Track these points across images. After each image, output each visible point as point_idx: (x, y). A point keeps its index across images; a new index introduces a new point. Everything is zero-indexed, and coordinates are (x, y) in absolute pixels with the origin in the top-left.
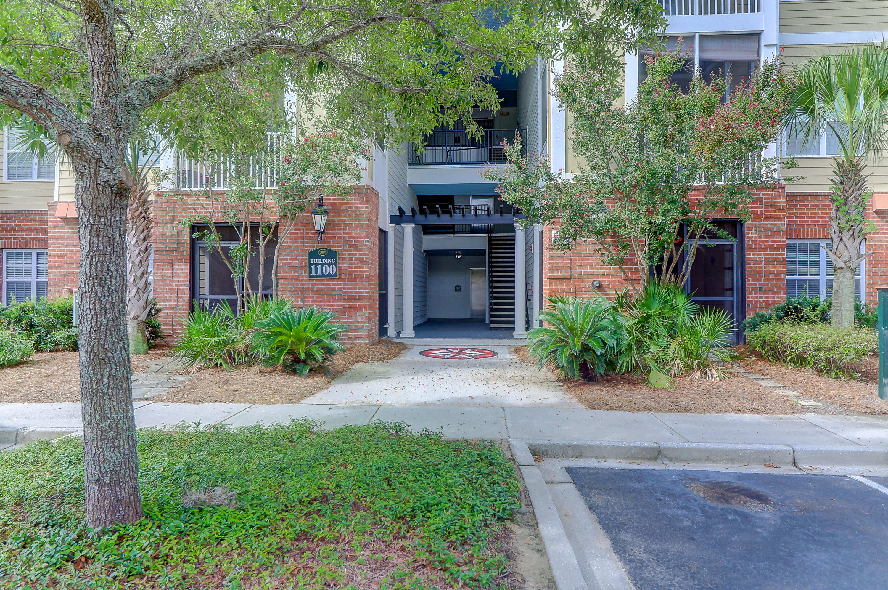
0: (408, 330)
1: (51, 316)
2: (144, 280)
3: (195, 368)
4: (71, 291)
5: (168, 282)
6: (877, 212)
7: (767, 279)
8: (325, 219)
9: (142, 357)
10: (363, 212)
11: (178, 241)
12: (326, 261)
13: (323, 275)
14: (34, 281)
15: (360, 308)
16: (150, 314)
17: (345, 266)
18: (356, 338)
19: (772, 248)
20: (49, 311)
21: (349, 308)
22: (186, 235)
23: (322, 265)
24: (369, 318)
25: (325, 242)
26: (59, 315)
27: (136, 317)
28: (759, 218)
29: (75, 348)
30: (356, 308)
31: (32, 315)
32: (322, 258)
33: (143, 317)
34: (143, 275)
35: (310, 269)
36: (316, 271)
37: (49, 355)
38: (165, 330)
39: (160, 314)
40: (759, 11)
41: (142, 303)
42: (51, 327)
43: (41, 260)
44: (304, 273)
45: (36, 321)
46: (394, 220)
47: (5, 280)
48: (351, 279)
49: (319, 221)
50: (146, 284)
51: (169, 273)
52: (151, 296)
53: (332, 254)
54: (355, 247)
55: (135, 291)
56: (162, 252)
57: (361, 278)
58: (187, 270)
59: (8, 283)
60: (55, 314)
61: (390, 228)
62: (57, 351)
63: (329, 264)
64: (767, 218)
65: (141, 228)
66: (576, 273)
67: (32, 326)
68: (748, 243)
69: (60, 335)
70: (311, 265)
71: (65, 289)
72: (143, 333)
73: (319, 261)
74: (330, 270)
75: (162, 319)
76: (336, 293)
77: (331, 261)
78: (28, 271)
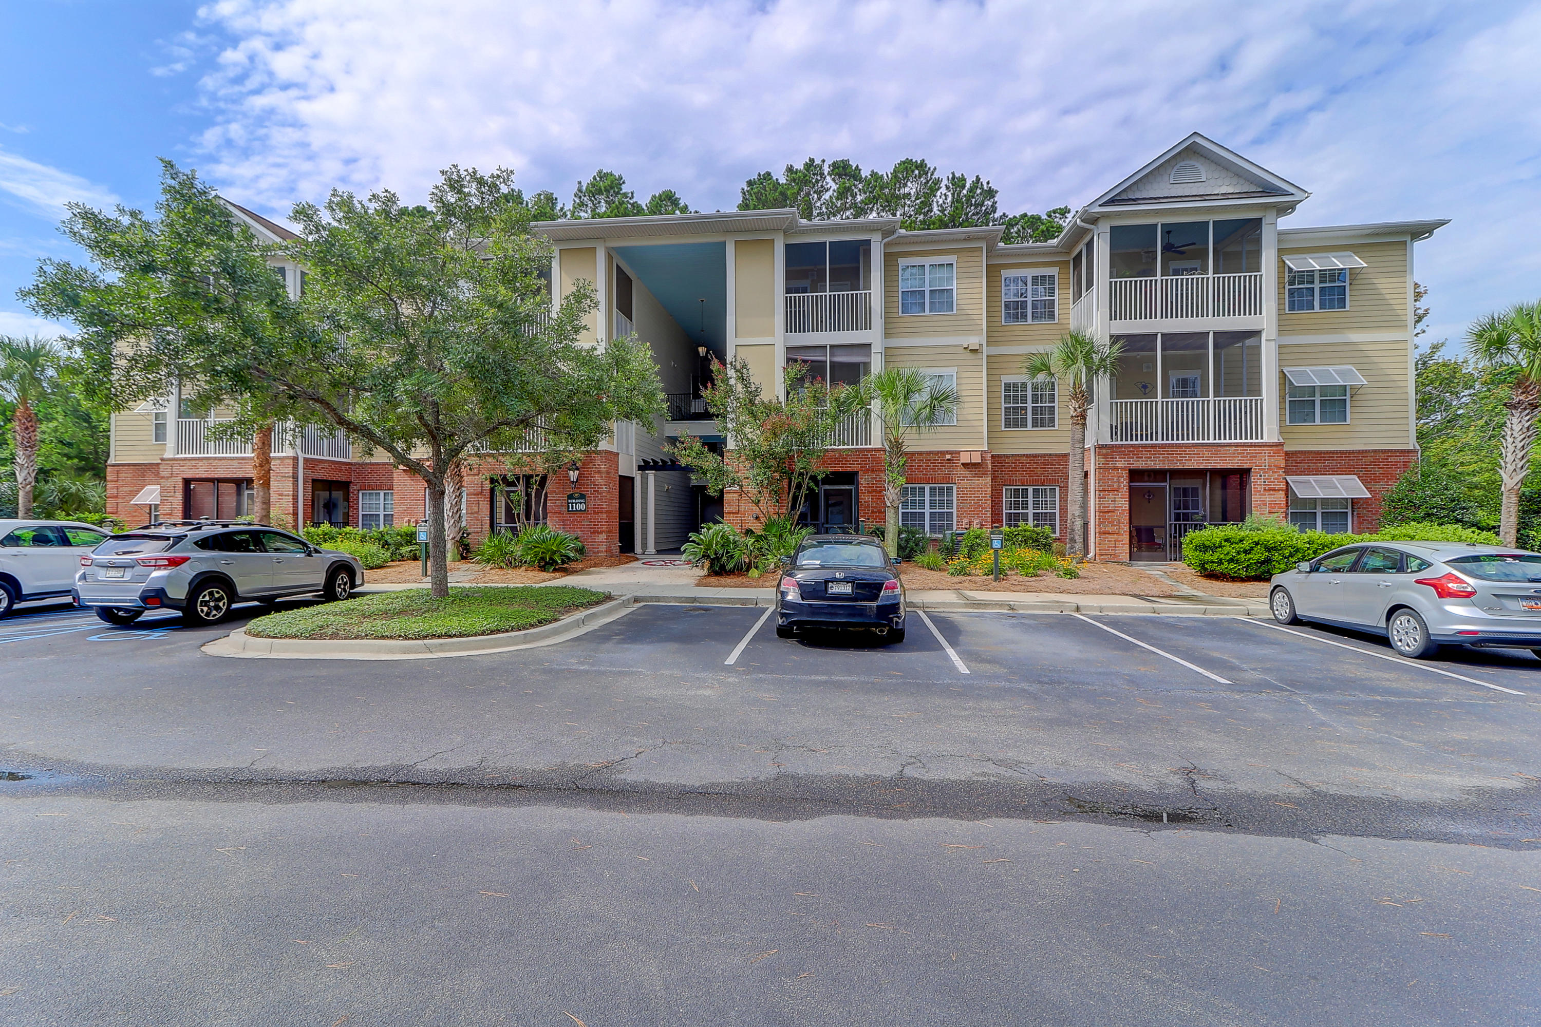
0: (651, 549)
1: (399, 537)
2: (458, 514)
3: (488, 568)
4: (409, 521)
5: (476, 515)
6: (963, 464)
7: (873, 512)
8: (577, 472)
9: (457, 563)
10: (603, 468)
11: (482, 487)
12: (579, 501)
13: (577, 510)
14: (382, 513)
15: (601, 533)
16: (462, 537)
17: (591, 505)
18: (598, 552)
19: (876, 491)
20: (398, 534)
21: (594, 532)
22: (488, 486)
23: (576, 504)
24: (607, 539)
25: (578, 488)
26: (404, 537)
27: (453, 538)
28: (868, 471)
29: (415, 558)
30: (598, 533)
31: (387, 537)
32: (576, 499)
33: (458, 538)
34: (457, 511)
35: (569, 506)
36: (572, 508)
37: (398, 563)
38: (473, 548)
39: (470, 536)
40: (870, 329)
41: (457, 529)
42: (399, 545)
43: (386, 497)
44: (564, 509)
45: (389, 541)
46: (640, 468)
47: (361, 513)
48: (595, 513)
49: (573, 475)
50: (460, 517)
51: (476, 509)
52: (463, 524)
53: (582, 496)
54: (597, 491)
55: (453, 521)
56: (471, 495)
57: (602, 512)
58: (488, 506)
59: (363, 515)
60: (401, 536)
61: (637, 476)
62: (403, 561)
63: (581, 503)
64: (873, 471)
65: (456, 482)
66: (742, 508)
67: (386, 543)
68: (861, 488)
69: (405, 550)
70: (569, 503)
71: (406, 519)
72: (458, 548)
73: (574, 501)
74: (582, 507)
75: (470, 540)
76: (586, 523)
77: (583, 501)
78: (378, 505)
